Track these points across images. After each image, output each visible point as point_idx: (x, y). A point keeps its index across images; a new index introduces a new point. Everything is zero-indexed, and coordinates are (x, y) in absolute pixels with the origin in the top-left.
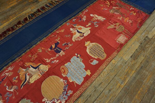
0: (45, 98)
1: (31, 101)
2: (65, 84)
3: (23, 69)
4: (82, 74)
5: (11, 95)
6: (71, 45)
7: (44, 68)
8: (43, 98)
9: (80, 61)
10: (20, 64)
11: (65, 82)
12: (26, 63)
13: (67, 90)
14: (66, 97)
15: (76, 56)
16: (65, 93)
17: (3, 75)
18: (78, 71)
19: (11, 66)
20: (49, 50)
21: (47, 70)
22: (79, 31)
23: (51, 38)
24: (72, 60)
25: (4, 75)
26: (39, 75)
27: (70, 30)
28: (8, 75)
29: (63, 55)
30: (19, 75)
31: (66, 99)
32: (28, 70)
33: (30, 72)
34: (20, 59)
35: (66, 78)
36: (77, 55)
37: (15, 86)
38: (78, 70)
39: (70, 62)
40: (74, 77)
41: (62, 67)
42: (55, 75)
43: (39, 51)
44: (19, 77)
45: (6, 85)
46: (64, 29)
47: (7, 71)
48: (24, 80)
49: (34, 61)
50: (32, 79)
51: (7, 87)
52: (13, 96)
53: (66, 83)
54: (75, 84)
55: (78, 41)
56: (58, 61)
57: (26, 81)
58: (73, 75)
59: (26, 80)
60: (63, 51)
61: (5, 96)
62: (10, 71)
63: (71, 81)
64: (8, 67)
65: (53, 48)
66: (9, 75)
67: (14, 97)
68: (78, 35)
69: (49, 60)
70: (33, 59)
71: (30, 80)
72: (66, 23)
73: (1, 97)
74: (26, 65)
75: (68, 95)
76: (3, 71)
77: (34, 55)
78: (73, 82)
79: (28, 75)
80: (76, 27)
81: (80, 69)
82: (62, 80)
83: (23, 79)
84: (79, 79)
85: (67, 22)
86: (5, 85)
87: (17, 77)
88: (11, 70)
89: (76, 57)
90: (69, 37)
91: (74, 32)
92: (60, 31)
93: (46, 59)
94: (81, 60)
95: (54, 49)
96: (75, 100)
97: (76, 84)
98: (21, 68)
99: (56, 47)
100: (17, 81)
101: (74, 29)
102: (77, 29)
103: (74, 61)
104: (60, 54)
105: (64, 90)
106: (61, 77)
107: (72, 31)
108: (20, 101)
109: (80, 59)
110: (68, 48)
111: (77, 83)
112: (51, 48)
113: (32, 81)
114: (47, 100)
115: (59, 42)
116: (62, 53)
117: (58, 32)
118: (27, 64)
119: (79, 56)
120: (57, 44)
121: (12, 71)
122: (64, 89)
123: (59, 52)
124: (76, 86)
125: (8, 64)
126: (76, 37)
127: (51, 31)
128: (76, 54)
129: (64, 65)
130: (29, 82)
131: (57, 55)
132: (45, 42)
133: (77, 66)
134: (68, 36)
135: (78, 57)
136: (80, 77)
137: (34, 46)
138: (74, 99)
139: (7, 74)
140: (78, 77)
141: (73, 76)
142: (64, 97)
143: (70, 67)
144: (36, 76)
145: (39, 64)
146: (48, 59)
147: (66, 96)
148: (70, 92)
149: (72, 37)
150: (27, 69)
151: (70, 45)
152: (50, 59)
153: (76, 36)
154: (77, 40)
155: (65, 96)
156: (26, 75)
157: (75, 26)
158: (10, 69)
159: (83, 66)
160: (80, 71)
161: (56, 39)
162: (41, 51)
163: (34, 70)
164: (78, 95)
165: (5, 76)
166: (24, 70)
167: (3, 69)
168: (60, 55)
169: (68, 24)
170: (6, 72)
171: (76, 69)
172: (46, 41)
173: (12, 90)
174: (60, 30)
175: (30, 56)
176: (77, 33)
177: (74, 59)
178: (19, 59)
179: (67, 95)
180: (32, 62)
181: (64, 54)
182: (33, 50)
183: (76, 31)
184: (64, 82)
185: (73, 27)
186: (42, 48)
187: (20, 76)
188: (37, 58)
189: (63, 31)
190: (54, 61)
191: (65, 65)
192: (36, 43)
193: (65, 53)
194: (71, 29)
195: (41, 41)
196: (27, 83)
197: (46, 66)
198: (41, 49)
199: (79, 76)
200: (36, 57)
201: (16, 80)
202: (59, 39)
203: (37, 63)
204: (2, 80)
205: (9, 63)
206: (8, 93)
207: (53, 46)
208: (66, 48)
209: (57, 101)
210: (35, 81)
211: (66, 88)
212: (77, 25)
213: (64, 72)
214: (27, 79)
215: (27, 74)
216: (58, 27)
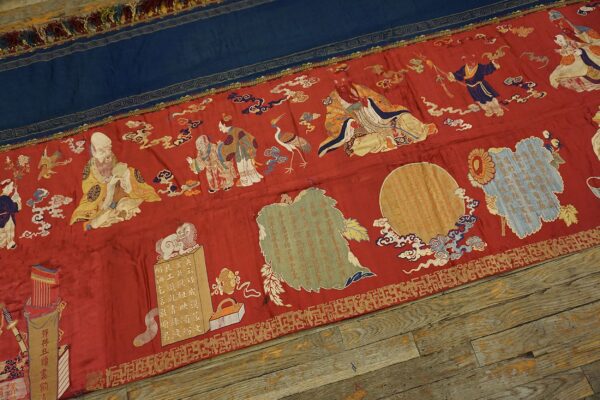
0: (385, 220)
1: (337, 206)
2: (468, 211)
3: (343, 102)
4: (542, 207)
5: (282, 160)
6: (539, 94)
7: (414, 128)
8: (379, 216)
9: (553, 163)
10: (336, 82)
11: (470, 203)
12: (357, 87)
13: (467, 231)
14: (458, 250)
15: (542, 137)
16: (458, 237)
17: (276, 90)
18: (532, 191)
19: (308, 74)
20: (451, 77)
21: (423, 138)
22: (591, 56)
23: (471, 39)
24: (522, 145)
25: (279, 92)
26: (389, 140)
27: (556, 42)
28: (291, 98)
29: (494, 115)
30: (324, 113)
31: (457, 256)
32: (358, 109)
33: (361, 120)
34: (344, 65)
35: (477, 195)
36: (551, 138)
37: (301, 139)
38: (534, 187)
39: (514, 150)
40: (509, 204)
41: (476, 152)
42: (444, 165)
43: (412, 65)
44: (322, 119)
45: (278, 124)
46: (531, 29)
47: (290, 83)
48: (337, 135)
49: (386, 90)
50: (362, 144)
51: (279, 130)
52: (287, 164)
53: (471, 206)
54: (503, 227)
55: (572, 92)
56: (469, 126)
57: (343, 141)
58: (507, 194)
59: (342, 136)
60: (500, 102)
61: (267, 153)
62: (298, 88)
63: (493, 212)
64: (296, 74)
65: (466, 78)
66: (295, 100)
67: (290, 169)
68: (579, 69)
69: (438, 109)
70: (385, 85)
71: (356, 142)
72: (549, 10)
73: (255, 150)
74: (354, 93)
75: (464, 250)
76: (280, 80)
77: (391, 73)
78: (497, 218)
79: (354, 125)
80: (585, 37)
81: (543, 188)
82: (460, 192)
83: (333, 130)
84: (526, 220)
85: (554, 8)
86: (274, 122)
87: (315, 116)
88: (304, 86)
89: (542, 142)
90: (540, 64)
91: (569, 53)
92: (514, 31)
93: (428, 104)
94: (558, 163)
95: (468, 81)
96: (484, 274)
97: (508, 230)
98: (336, 93)
99: (478, 77)
100: (313, 128)
101: (573, 42)
102: (586, 48)
103: (528, 152)
104: (484, 107)
105: (456, 228)
106: (463, 183)
107: (559, 47)
108: (306, 188)
109: (555, 158)
110: (521, 100)
111: (511, 226)
112: (460, 74)
113: (361, 148)
114: (390, 230)
115: (497, 66)
116: (493, 107)
117: (504, 31)
118: (360, 91)
119: (554, 142)
120: (485, 70)
121: (306, 91)
122: (457, 224)
123: (485, 99)
124: (503, 234)
125: (300, 64)
126: (570, 76)
127: (478, 15)
128: (546, 134)
129: (486, 150)
130: (348, 148)
131: (473, 107)
132: (443, 44)
133: (532, 172)
134: (539, 59)
135: (548, 145)
136: (531, 215)
137: (403, 43)
138: (480, 272)
139: (289, 93)
140: (523, 210)
141: (506, 200)
142: (449, 246)
143: (506, 165)
144: (377, 141)
145: (401, 108)
146: (435, 106)
147: (458, 247)
148: (476, 244)
149: (551, 68)
150: (357, 105)
151: (535, 94)
152: (442, 109)
153: (570, 71)
154: (567, 85)
155: (453, 246)
156: (346, 123)
157: (581, 32)
158: (301, 80)
159: (555, 184)
160: (538, 197)
161: (488, 51)
162: (419, 69)
163: (377, 119)
164: (498, 266)
165: (282, 96)
166: (346, 105)
167: (282, 73)
168: (482, 112)
169: (554, 16)
170: (287, 87)
171: (527, 182)
172: (450, 46)
173: (290, 147)
174: (516, 26)
175: (378, 69)
176: (579, 62)
177: (530, 146)
178: (340, 63)
179: (463, 247)
180: (379, 92)
181: (500, 112)
182: (393, 54)
183: (579, 52)
184: (466, 203)
185: (570, 35)
186: (428, 62)
187: (328, 116)
188: (397, 86)
189: (524, 32)
190: (457, 121)
191: (492, 150)
192: (413, 36)
193: (505, 111)
194: (560, 39)
195: (430, 37)
196: (342, 146)
197: (423, 125)
198: (424, 63)
199: (526, 209)
200: (397, 81)
201: (313, 122)
202: (500, 54)
203: (393, 103)
204: (271, 105)
205: (306, 62)
206: (276, 149)
207: (470, 72)
208: (514, 98)
209: (421, 248)
210: (369, 154)
211: (468, 226)
212: (591, 31)
213: (479, 171)
214: (347, 138)
215: (351, 120)
216: (510, 11)
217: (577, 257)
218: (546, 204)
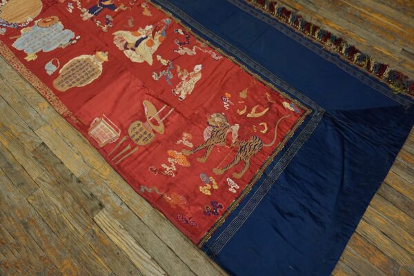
2: (21, 24)
6: (105, 29)
9: (61, 45)
13: (9, 27)
16: (4, 25)
22: (144, 41)
24: (67, 31)
27: (147, 26)
29: (82, 18)
35: (31, 24)
42: (44, 11)
46: (151, 15)
53: (23, 25)
54: (14, 37)
56: (71, 11)
65: (102, 2)
68: (132, 39)
72: (170, 18)
78: (20, 34)
80: (158, 36)
82: (30, 20)
85: (173, 19)
90: (127, 24)
91: (142, 33)
92: (146, 10)
95: (100, 4)
97: (15, 40)
99: (106, 6)
101: (151, 32)
102: (149, 38)
104: (87, 13)
105: (10, 23)
110: (98, 24)
115: (116, 10)
117: (143, 6)
119: (74, 42)
120: (112, 7)
122: (12, 23)
123: (92, 12)
124: (11, 38)
128: (78, 37)
131: (84, 10)
134: (130, 24)
135: (71, 40)
140: (28, 41)
141: (32, 35)
153: (128, 36)
154: (117, 37)
157: (160, 34)
161: (124, 5)
169: (166, 21)
174: (149, 10)
176: (137, 38)
183: (144, 36)
184: (25, 23)
185: (156, 30)
189: (147, 13)
190: (72, 7)
191: (60, 23)
193: (87, 21)
194: (150, 27)
202: (125, 9)
207: (107, 3)
208: (98, 22)
211: (12, 26)
212: (164, 38)
213: (45, 22)
216: (159, 4)
217: (9, 68)
218: (35, 48)
